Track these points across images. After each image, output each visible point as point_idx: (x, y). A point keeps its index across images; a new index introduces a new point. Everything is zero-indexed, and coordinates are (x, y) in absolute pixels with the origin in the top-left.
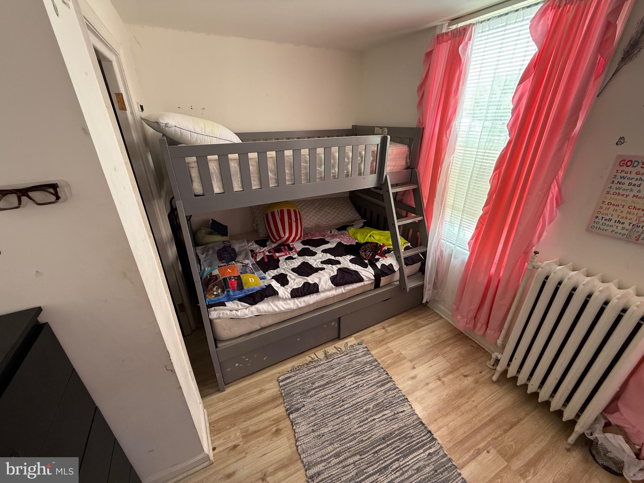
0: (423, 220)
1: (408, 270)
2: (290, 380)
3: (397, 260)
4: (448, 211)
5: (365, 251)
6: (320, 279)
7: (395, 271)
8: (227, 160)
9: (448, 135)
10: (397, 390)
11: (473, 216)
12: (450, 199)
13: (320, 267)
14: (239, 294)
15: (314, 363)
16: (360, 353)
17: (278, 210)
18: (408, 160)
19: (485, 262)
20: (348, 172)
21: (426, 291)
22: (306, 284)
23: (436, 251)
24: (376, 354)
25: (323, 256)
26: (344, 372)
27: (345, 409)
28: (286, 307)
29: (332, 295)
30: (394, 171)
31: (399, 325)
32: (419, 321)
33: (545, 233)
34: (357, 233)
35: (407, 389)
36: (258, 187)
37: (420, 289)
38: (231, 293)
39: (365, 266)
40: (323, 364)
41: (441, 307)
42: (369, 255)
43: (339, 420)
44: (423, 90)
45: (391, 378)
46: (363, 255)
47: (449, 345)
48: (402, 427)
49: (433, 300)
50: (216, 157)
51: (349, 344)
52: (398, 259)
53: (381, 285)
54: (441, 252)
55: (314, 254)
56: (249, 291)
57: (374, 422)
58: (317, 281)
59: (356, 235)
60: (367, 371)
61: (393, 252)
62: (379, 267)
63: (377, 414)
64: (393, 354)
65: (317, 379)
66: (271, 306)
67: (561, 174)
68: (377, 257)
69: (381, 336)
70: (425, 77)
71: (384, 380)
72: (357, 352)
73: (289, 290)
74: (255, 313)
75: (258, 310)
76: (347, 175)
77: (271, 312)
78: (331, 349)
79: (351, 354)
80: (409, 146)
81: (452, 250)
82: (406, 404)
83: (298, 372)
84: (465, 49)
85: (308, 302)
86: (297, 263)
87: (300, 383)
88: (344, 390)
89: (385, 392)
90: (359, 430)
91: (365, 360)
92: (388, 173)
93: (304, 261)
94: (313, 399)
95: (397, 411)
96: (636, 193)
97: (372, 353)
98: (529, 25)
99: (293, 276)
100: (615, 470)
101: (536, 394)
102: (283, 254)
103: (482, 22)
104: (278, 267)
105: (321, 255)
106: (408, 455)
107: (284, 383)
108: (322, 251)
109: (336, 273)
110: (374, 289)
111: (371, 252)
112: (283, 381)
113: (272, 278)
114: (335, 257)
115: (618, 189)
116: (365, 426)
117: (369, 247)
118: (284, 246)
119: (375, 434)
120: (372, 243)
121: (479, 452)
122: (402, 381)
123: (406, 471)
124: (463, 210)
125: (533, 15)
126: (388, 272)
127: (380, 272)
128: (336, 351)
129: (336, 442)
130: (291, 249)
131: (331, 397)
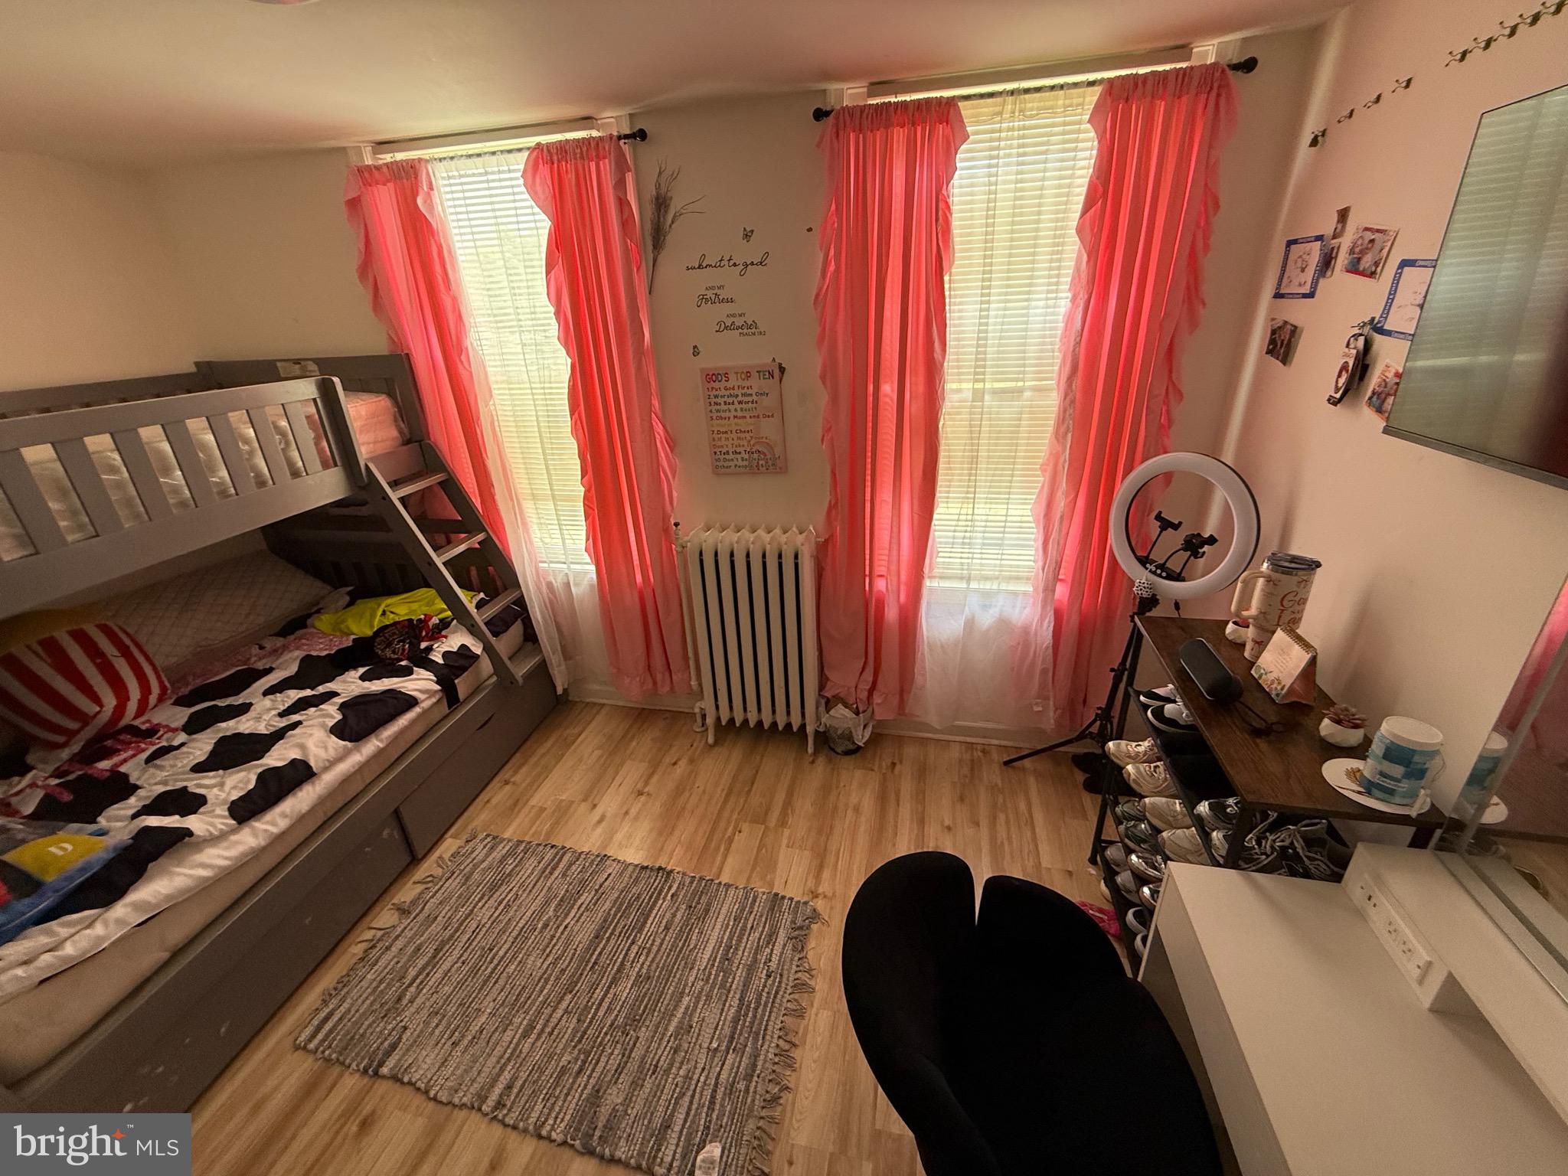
0: (489, 537)
1: (504, 645)
3: (472, 633)
4: (528, 506)
5: (389, 645)
6: (303, 747)
7: (477, 657)
9: (466, 364)
10: (583, 856)
11: (573, 501)
12: (522, 485)
13: (283, 725)
14: (36, 905)
15: (379, 946)
16: (480, 852)
18: (403, 425)
19: (623, 570)
20: (259, 475)
21: (553, 669)
22: (267, 775)
23: (539, 588)
24: (514, 833)
25: (274, 701)
26: (464, 905)
27: (503, 958)
28: (234, 852)
29: (353, 767)
30: (377, 454)
31: (534, 759)
32: (568, 731)
33: (675, 494)
34: (343, 621)
35: (599, 843)
37: (542, 671)
39: (407, 672)
40: (405, 928)
41: (596, 687)
42: (404, 650)
43: (501, 982)
44: (371, 279)
45: (564, 847)
46: (388, 653)
47: (633, 738)
48: (618, 897)
49: (574, 683)
51: (447, 856)
52: (473, 629)
53: (461, 696)
54: (550, 585)
55: (245, 708)
56: (70, 877)
57: (569, 929)
58: (295, 754)
59: (342, 626)
60: (513, 869)
61: (455, 621)
62: (441, 661)
63: (567, 915)
64: (547, 811)
65: (405, 964)
66: (179, 874)
68: (423, 645)
69: (508, 799)
70: (367, 245)
71: (553, 860)
72: (473, 856)
73: (223, 810)
74: (131, 920)
75: (137, 906)
76: (261, 483)
77: (188, 890)
78: (406, 893)
79: (462, 867)
80: (391, 395)
81: (567, 575)
82: (608, 862)
83: (346, 990)
84: (431, 207)
85: (297, 809)
86: (202, 746)
87: (368, 1002)
88: (482, 933)
89: (564, 875)
90: (547, 963)
91: (499, 856)
92: (371, 459)
93: (221, 735)
94: (419, 1001)
95: (598, 882)
96: (733, 413)
97: (506, 835)
98: (521, 181)
99: (210, 779)
100: (851, 747)
101: (760, 723)
102: (124, 755)
103: (440, 160)
104: (136, 788)
105: (267, 702)
106: (645, 922)
107: (320, 1036)
108: (266, 693)
109: (339, 717)
110: (448, 711)
111: (403, 641)
112: (313, 1036)
113: (135, 816)
114: (312, 689)
115: (718, 411)
116: (557, 948)
117: (394, 634)
118: (114, 735)
119: (580, 942)
120: (395, 624)
121: (731, 840)
122: (585, 838)
123: (652, 945)
124: (553, 496)
125: (522, 167)
126: (462, 662)
127: (445, 671)
128: (425, 886)
129: (514, 1016)
130: (152, 732)
131: (459, 964)
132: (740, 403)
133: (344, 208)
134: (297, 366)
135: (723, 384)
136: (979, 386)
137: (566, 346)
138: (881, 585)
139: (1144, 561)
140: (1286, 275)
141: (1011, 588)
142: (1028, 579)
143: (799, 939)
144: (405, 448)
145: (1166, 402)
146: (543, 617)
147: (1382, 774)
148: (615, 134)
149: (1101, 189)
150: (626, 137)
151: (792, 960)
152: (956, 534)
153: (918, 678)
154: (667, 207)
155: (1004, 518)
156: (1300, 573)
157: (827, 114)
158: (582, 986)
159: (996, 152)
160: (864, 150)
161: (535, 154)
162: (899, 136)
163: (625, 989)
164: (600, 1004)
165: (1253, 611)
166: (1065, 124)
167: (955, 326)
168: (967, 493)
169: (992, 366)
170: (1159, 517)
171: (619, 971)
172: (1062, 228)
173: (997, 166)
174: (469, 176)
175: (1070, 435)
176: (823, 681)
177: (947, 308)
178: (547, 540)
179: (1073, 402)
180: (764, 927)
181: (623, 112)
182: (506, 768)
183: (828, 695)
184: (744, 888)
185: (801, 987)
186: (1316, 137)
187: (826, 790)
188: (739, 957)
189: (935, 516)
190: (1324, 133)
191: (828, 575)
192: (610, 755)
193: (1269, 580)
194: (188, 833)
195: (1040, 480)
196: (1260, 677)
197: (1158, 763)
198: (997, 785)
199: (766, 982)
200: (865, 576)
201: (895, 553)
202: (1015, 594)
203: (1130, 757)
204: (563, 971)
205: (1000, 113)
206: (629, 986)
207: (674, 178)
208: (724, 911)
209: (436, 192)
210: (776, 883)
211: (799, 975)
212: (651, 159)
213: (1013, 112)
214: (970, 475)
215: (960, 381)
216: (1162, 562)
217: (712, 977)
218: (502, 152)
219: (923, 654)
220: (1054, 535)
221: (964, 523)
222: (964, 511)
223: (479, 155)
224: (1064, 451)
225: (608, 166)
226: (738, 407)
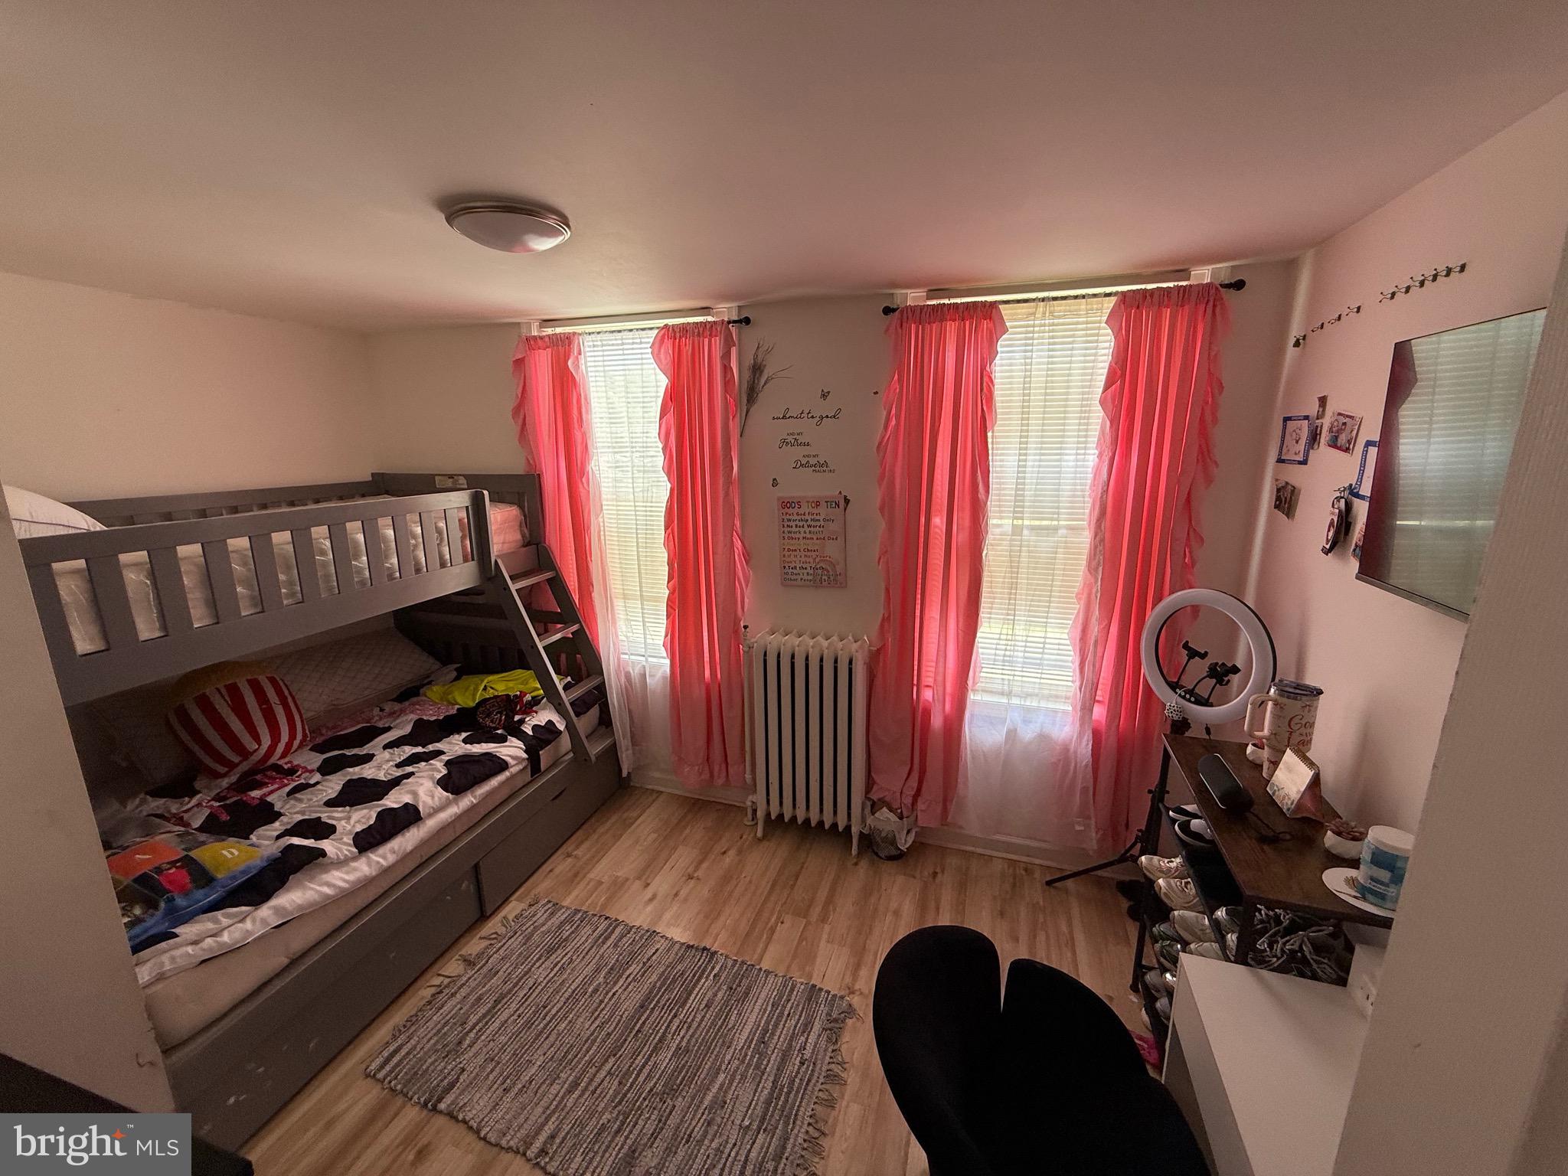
0: (582, 629)
1: (585, 723)
2: (403, 1052)
3: (558, 711)
4: (619, 604)
5: (488, 716)
6: (415, 794)
7: (561, 732)
8: (117, 570)
9: (585, 485)
10: (634, 930)
11: (656, 601)
12: (616, 585)
13: (398, 774)
14: (207, 896)
15: (446, 991)
16: (541, 916)
17: (218, 689)
18: (526, 531)
19: (694, 663)
20: (417, 565)
21: (622, 752)
22: (385, 815)
23: (618, 675)
24: (571, 903)
25: (392, 754)
26: (523, 963)
27: (555, 1015)
28: (351, 877)
29: (451, 817)
30: (505, 552)
31: (595, 836)
32: (625, 815)
33: (746, 600)
34: (450, 693)
35: (649, 919)
36: (206, 622)
37: (612, 751)
38: (180, 901)
39: (502, 740)
40: (469, 978)
41: (657, 775)
42: (501, 720)
43: (552, 1039)
44: (522, 417)
45: (616, 920)
46: (488, 722)
47: (685, 828)
48: (664, 972)
49: (638, 768)
50: (142, 556)
51: (511, 918)
52: (560, 709)
53: (543, 769)
54: (628, 676)
55: (368, 758)
56: (234, 878)
57: (616, 996)
58: (407, 799)
59: (450, 696)
60: (569, 935)
61: (545, 699)
62: (531, 733)
63: (615, 983)
64: (604, 886)
65: (468, 1011)
66: (312, 889)
67: (738, 523)
68: (517, 718)
69: (570, 870)
70: (523, 393)
71: (608, 928)
72: (534, 919)
73: (349, 840)
74: (271, 922)
75: (278, 910)
76: (418, 570)
77: (315, 904)
78: (473, 946)
79: (524, 928)
80: (521, 507)
81: (644, 667)
82: (657, 938)
83: (413, 1028)
84: (577, 366)
85: (403, 848)
86: (333, 785)
87: (432, 1042)
88: (537, 991)
89: (616, 945)
90: (595, 1025)
91: (557, 922)
92: (498, 556)
93: (349, 778)
94: (476, 1047)
95: (647, 956)
96: (803, 535)
97: (565, 904)
98: (650, 350)
99: (338, 813)
100: (894, 852)
101: (807, 821)
102: (271, 788)
103: (590, 334)
104: (279, 815)
105: (386, 754)
106: (688, 998)
107: (388, 1068)
108: (386, 747)
109: (444, 772)
110: (530, 779)
111: (501, 713)
112: (382, 1067)
113: (278, 837)
114: (423, 747)
115: (789, 532)
116: (604, 1012)
117: (494, 706)
118: (263, 771)
119: (626, 1010)
120: (496, 697)
121: (773, 930)
122: (636, 913)
123: (693, 1020)
124: (641, 596)
125: (651, 340)
126: (550, 737)
127: (534, 742)
128: (489, 942)
129: (561, 1072)
130: (292, 771)
131: (515, 1017)
132: (809, 526)
133: (510, 367)
134: (451, 480)
135: (796, 510)
136: (1015, 522)
137: (669, 474)
138: (927, 695)
139: (1174, 686)
140: (1285, 446)
141: (1051, 705)
142: (1067, 698)
143: (834, 1029)
144: (524, 549)
145: (1188, 544)
146: (620, 706)
147: (1372, 879)
148: (726, 319)
149: (1119, 372)
150: (735, 322)
151: (826, 1050)
152: (998, 652)
153: (960, 786)
154: (762, 372)
155: (1042, 640)
156: (1304, 698)
157: (894, 310)
158: (627, 1049)
159: (1031, 341)
160: (923, 337)
161: (663, 332)
162: (951, 328)
163: (665, 1057)
164: (641, 1070)
165: (1266, 732)
166: (1087, 323)
167: (997, 472)
168: (1008, 614)
169: (1030, 507)
170: (1186, 646)
171: (660, 1041)
172: (1087, 399)
173: (1032, 351)
174: (609, 345)
175: (1101, 568)
176: (870, 784)
177: (990, 458)
178: (629, 634)
179: (1102, 540)
180: (800, 1016)
181: (735, 304)
182: (570, 841)
183: (875, 797)
184: (784, 976)
185: (832, 1077)
186: (1298, 340)
187: (867, 892)
188: (774, 1041)
189: (979, 634)
190: (1304, 337)
191: (879, 681)
192: (665, 838)
193: (1276, 703)
194: (322, 853)
195: (1076, 608)
196: (1274, 794)
197: (1189, 880)
198: (1038, 903)
199: (799, 1069)
200: (913, 684)
201: (941, 664)
202: (1055, 711)
203: (1162, 871)
204: (609, 1034)
205: (1034, 314)
206: (669, 1056)
207: (768, 352)
208: (763, 995)
209: (583, 356)
210: (815, 976)
211: (833, 1066)
212: (752, 337)
213: (1044, 313)
214: (1010, 599)
215: (1001, 518)
216: (1191, 687)
217: (748, 1058)
218: (637, 330)
219: (966, 760)
220: (1090, 657)
221: (1004, 642)
222: (1004, 631)
223: (620, 331)
224: (1096, 582)
225: (718, 343)
226: (807, 530)
